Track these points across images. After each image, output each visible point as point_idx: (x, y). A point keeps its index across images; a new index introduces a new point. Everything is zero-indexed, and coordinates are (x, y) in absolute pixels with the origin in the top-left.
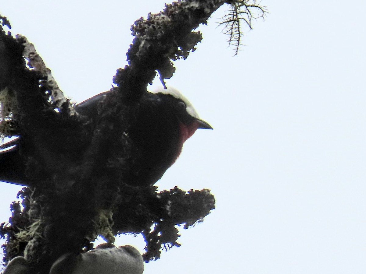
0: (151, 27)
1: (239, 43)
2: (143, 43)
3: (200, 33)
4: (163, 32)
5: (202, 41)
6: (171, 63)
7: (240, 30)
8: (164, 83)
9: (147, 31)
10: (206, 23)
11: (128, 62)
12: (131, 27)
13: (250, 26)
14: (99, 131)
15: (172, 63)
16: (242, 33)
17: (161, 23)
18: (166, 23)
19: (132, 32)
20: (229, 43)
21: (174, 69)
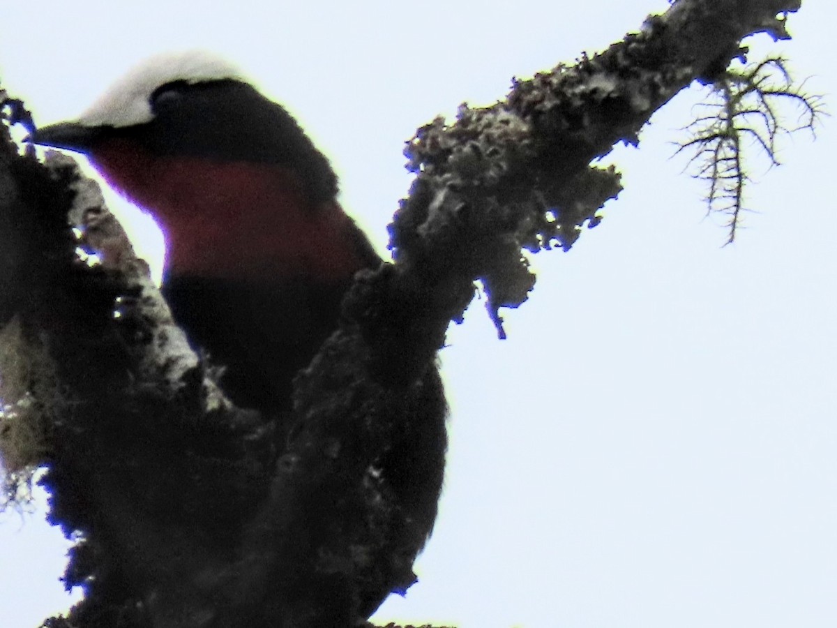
0: (467, 149)
1: (737, 206)
2: (440, 196)
3: (617, 171)
4: (504, 165)
5: (621, 195)
6: (522, 260)
7: (742, 165)
8: (498, 322)
9: (455, 163)
10: (636, 143)
11: (390, 252)
12: (405, 145)
13: (771, 155)
14: (293, 459)
15: (526, 261)
16: (746, 175)
17: (500, 137)
18: (514, 138)
19: (407, 161)
20: (706, 204)
21: (532, 278)
